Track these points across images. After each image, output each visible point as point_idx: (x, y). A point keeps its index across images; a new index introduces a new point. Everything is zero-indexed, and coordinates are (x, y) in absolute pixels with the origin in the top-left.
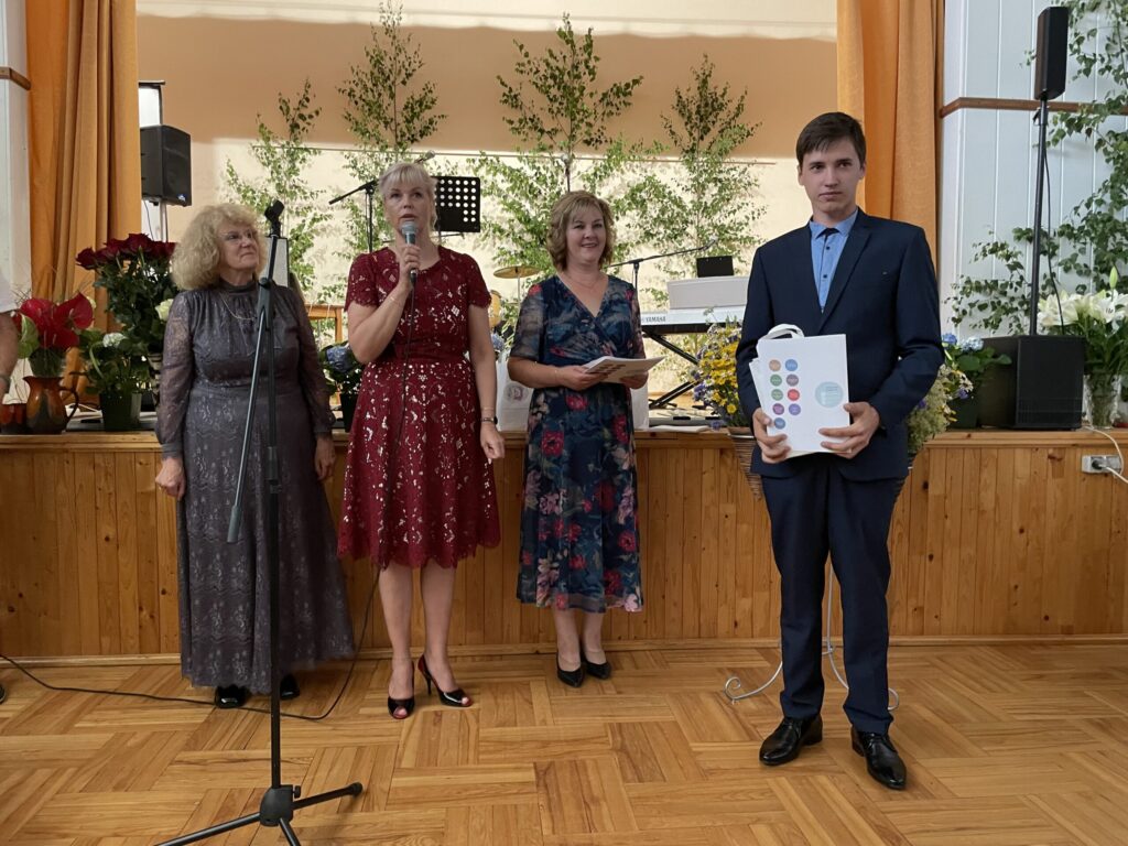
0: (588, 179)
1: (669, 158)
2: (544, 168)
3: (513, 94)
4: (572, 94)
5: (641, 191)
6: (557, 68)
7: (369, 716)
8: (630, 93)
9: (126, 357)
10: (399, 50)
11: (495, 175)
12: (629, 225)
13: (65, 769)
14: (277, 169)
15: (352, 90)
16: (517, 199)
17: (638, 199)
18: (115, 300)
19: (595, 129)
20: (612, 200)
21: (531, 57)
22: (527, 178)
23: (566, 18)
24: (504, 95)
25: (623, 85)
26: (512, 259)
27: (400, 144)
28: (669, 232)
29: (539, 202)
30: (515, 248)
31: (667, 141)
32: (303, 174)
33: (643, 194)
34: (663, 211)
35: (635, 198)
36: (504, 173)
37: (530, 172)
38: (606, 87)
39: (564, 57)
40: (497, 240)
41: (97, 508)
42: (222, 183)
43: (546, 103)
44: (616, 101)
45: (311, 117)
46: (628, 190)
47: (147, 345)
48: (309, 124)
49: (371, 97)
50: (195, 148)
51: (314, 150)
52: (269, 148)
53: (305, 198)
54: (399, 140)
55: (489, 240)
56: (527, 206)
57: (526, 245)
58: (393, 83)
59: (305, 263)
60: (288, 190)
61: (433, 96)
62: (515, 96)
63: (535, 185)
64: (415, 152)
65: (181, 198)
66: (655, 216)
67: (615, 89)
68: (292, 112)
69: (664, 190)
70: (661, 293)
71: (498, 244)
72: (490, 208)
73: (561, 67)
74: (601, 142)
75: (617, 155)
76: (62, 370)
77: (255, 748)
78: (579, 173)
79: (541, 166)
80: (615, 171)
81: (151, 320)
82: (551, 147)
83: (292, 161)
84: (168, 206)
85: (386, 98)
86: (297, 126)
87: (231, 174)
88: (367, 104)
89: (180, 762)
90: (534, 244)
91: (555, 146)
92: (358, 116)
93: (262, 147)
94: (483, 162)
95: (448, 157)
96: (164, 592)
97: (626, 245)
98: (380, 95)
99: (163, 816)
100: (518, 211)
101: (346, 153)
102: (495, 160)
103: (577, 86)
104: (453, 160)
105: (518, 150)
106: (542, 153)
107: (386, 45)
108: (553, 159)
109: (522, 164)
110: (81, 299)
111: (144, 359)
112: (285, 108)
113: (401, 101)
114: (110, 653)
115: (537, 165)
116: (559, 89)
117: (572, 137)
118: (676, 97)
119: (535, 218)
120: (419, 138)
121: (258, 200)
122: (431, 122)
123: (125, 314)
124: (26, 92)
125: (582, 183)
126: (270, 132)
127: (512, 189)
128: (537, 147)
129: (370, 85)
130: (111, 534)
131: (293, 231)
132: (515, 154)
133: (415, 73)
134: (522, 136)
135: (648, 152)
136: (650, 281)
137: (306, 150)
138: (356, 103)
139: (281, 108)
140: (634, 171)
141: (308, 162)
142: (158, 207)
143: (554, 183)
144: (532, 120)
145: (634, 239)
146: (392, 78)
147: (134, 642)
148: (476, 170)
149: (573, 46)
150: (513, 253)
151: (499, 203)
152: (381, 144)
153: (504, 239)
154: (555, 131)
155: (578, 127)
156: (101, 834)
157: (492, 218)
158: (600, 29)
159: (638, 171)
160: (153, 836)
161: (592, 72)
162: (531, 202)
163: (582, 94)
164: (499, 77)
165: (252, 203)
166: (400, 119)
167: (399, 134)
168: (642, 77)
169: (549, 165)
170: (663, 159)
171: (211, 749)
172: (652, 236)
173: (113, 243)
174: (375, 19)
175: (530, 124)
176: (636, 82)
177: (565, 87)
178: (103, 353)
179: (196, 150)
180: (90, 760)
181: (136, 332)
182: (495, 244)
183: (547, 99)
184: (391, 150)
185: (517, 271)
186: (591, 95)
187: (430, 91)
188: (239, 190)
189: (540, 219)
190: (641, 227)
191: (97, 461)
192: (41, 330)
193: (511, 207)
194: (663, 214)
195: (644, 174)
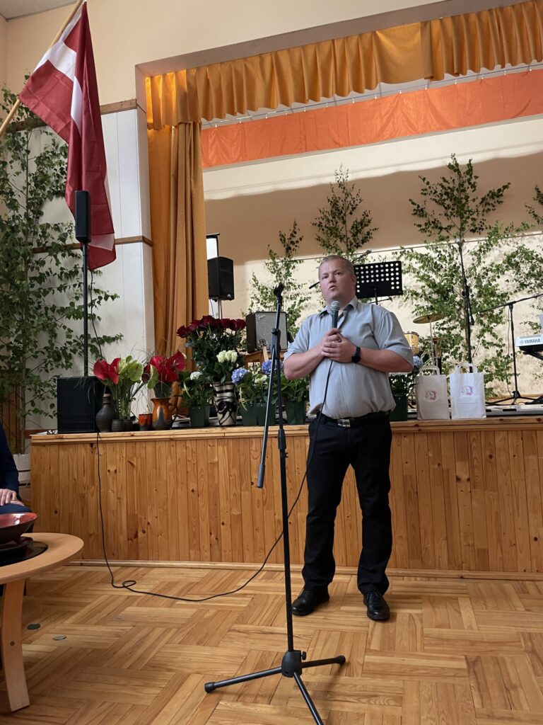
0: (475, 254)
1: (534, 233)
2: (444, 251)
3: (420, 209)
4: (460, 202)
5: (514, 257)
6: (449, 188)
7: (347, 612)
8: (502, 195)
9: (202, 385)
10: (347, 195)
11: (410, 260)
12: (507, 281)
13: (171, 629)
14: (279, 274)
15: (321, 223)
16: (426, 273)
17: (513, 262)
18: (196, 353)
19: (477, 223)
20: (494, 265)
21: (431, 184)
22: (432, 259)
23: (453, 156)
24: (414, 210)
25: (496, 191)
26: (425, 311)
27: (350, 250)
28: (538, 282)
29: (441, 273)
30: (426, 304)
31: (531, 221)
32: (293, 276)
33: (517, 259)
34: (533, 268)
35: (511, 262)
36: (417, 258)
37: (433, 255)
38: (485, 194)
39: (454, 180)
40: (414, 300)
41: (187, 472)
42: (250, 286)
43: (442, 210)
44: (492, 201)
45: (297, 242)
46: (505, 257)
47: (212, 377)
48: (296, 246)
49: (331, 225)
50: (235, 268)
51: (300, 260)
52: (275, 264)
53: (295, 289)
54: (349, 247)
55: (409, 301)
56: (433, 276)
57: (434, 302)
58: (345, 214)
59: (296, 327)
60: (285, 285)
61: (369, 218)
62: (422, 210)
63: (438, 262)
64: (359, 252)
65: (229, 295)
66: (527, 272)
67: (490, 194)
68: (287, 241)
69: (532, 254)
70: (536, 324)
71: (415, 303)
72: (409, 281)
73: (451, 186)
74: (483, 229)
75: (495, 236)
76: (170, 394)
77: (277, 626)
78: (468, 251)
79: (442, 250)
80: (494, 246)
81: (214, 364)
82: (448, 237)
83: (288, 269)
84: (222, 301)
85: (340, 224)
86: (290, 248)
87: (255, 280)
88: (330, 229)
89: (234, 630)
90: (439, 300)
91: (450, 236)
92: (324, 237)
93: (271, 263)
94: (402, 253)
95: (380, 253)
96: (223, 524)
97: (507, 293)
98: (337, 223)
99: (224, 664)
100: (427, 280)
101: (318, 260)
102: (410, 251)
103: (463, 196)
104: (383, 255)
105: (425, 242)
106: (440, 243)
107: (339, 193)
108: (449, 245)
109: (429, 251)
110: (179, 355)
111: (211, 386)
112: (283, 239)
113: (350, 224)
114: (195, 560)
115: (439, 249)
116: (451, 200)
117: (462, 229)
118: (536, 192)
119: (439, 283)
120: (361, 244)
121: (269, 293)
122: (368, 234)
123: (201, 360)
124: (150, 248)
125: (471, 257)
126: (275, 254)
127: (423, 267)
128: (438, 239)
129: (330, 218)
130: (195, 489)
131: (289, 309)
132: (424, 245)
133: (358, 207)
134: (428, 233)
135: (518, 231)
136: (527, 316)
137: (295, 261)
138: (323, 230)
139: (281, 240)
140: (508, 245)
141: (296, 268)
142: (217, 303)
143: (451, 259)
144: (433, 223)
145: (512, 290)
146: (344, 212)
147: (208, 554)
148: (399, 258)
149: (459, 172)
150: (425, 307)
151: (414, 277)
152: (338, 251)
153: (419, 299)
154: (450, 227)
155: (466, 222)
156: (190, 671)
157: (410, 287)
158: (476, 159)
159: (511, 244)
160: (219, 676)
161: (473, 186)
162: (436, 274)
163: (467, 201)
164: (410, 200)
165: (266, 295)
166: (349, 235)
167: (349, 244)
168: (509, 184)
169: (447, 249)
170: (530, 233)
171: (251, 624)
172: (526, 286)
173: (195, 322)
174: (333, 180)
175: (433, 225)
176: (505, 187)
177: (455, 199)
178: (191, 384)
179: (236, 269)
180: (184, 624)
181: (207, 371)
182: (413, 303)
183: (443, 208)
184: (344, 254)
185: (428, 318)
186: (474, 200)
187: (368, 216)
188: (259, 289)
189: (443, 284)
190: (517, 281)
191: (187, 445)
192: (159, 372)
193: (422, 278)
194: (533, 271)
195: (516, 246)
